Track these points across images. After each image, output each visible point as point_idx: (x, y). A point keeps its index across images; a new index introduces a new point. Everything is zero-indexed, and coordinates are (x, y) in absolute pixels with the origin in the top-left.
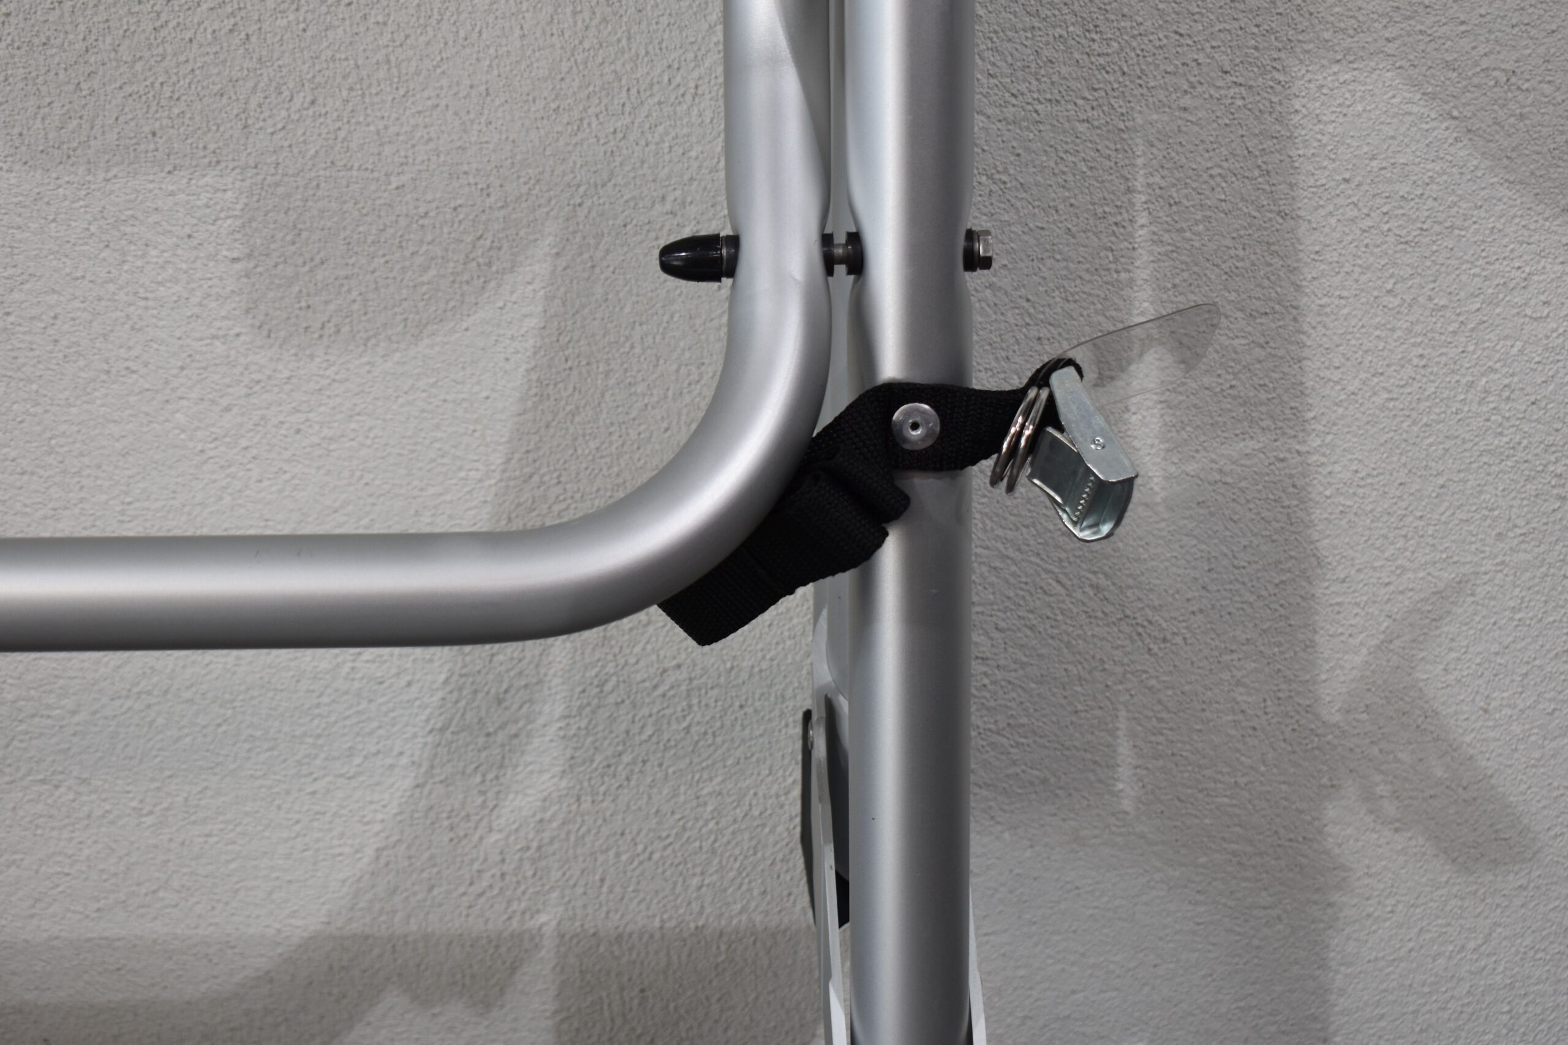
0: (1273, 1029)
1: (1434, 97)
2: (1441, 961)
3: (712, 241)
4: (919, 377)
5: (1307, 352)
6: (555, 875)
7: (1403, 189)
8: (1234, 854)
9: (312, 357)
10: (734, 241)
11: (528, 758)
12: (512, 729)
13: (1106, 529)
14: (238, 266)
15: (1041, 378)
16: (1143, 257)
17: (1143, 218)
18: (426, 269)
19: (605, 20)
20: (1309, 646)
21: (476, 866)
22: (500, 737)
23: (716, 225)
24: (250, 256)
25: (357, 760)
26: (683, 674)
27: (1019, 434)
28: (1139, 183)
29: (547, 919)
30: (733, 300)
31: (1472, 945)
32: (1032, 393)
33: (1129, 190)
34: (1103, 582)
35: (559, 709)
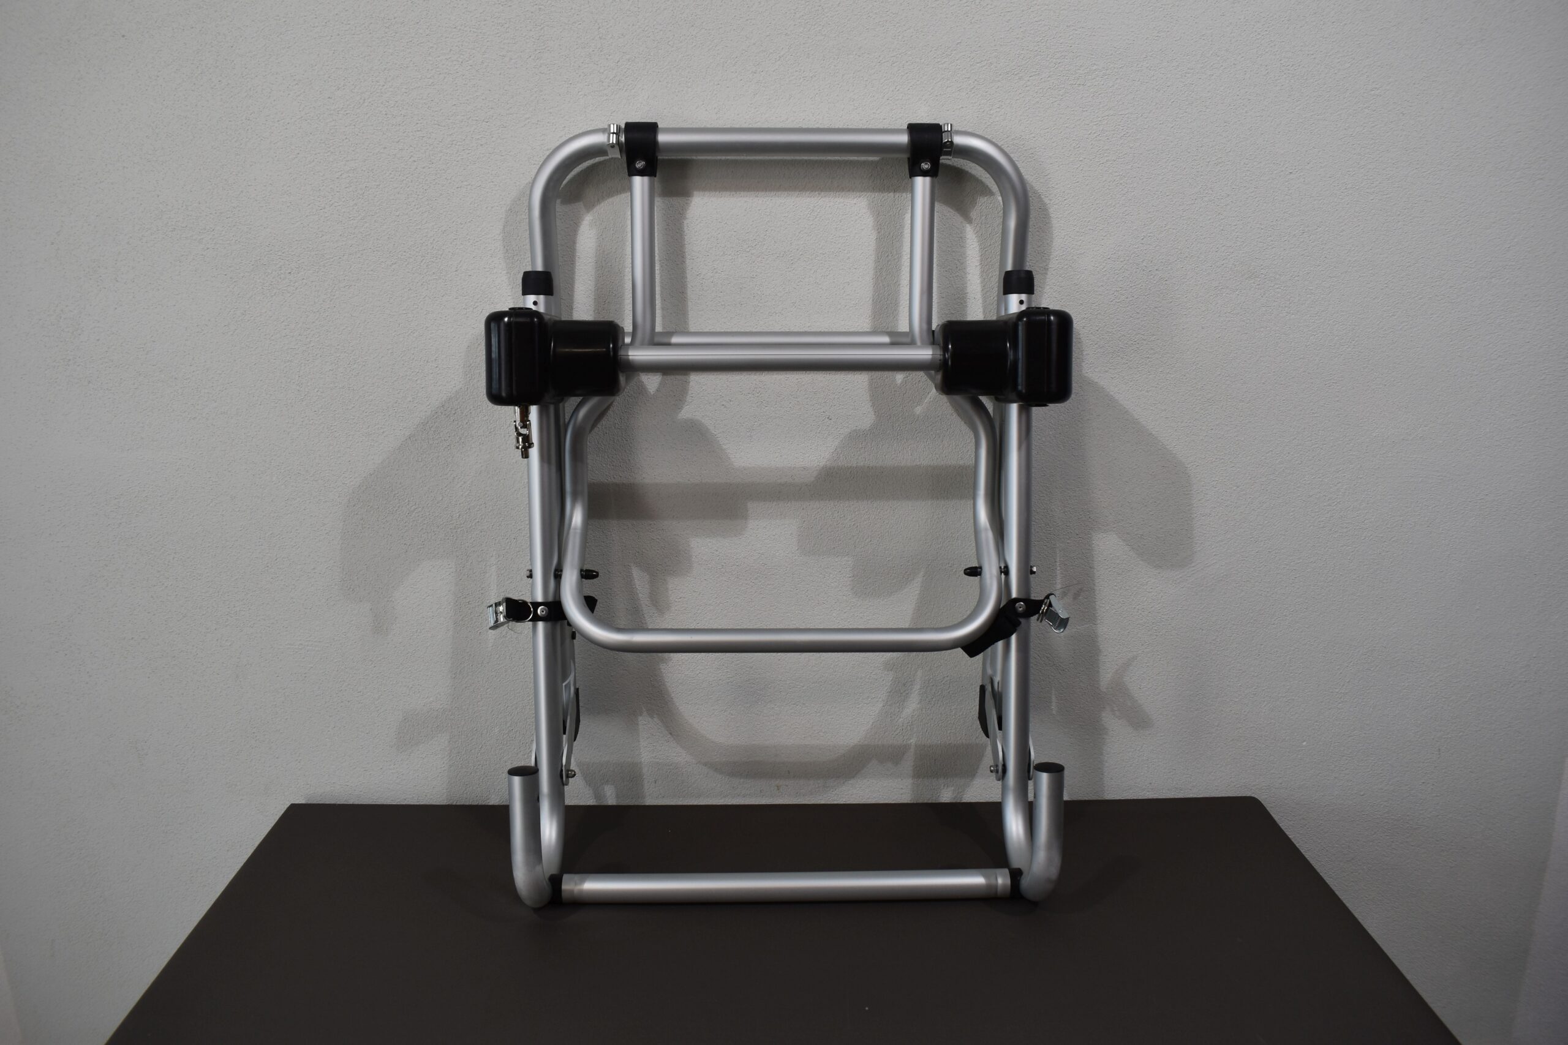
0: (1090, 771)
1: (1124, 540)
2: (1130, 753)
3: (976, 568)
4: (1020, 597)
5: (1096, 600)
6: (915, 729)
7: (1118, 562)
8: (1080, 725)
9: (866, 600)
10: (981, 568)
11: (911, 699)
12: (907, 692)
13: (1062, 630)
14: (850, 579)
15: (1047, 597)
16: (1059, 577)
17: (1059, 568)
18: (893, 579)
19: (937, 522)
20: (1098, 672)
21: (896, 727)
22: (904, 694)
23: (975, 564)
24: (853, 576)
25: (869, 699)
26: (949, 678)
27: (1044, 609)
28: (1058, 560)
29: (913, 741)
30: (981, 581)
31: (1138, 749)
32: (1045, 601)
33: (1056, 562)
34: (1049, 655)
35: (919, 687)
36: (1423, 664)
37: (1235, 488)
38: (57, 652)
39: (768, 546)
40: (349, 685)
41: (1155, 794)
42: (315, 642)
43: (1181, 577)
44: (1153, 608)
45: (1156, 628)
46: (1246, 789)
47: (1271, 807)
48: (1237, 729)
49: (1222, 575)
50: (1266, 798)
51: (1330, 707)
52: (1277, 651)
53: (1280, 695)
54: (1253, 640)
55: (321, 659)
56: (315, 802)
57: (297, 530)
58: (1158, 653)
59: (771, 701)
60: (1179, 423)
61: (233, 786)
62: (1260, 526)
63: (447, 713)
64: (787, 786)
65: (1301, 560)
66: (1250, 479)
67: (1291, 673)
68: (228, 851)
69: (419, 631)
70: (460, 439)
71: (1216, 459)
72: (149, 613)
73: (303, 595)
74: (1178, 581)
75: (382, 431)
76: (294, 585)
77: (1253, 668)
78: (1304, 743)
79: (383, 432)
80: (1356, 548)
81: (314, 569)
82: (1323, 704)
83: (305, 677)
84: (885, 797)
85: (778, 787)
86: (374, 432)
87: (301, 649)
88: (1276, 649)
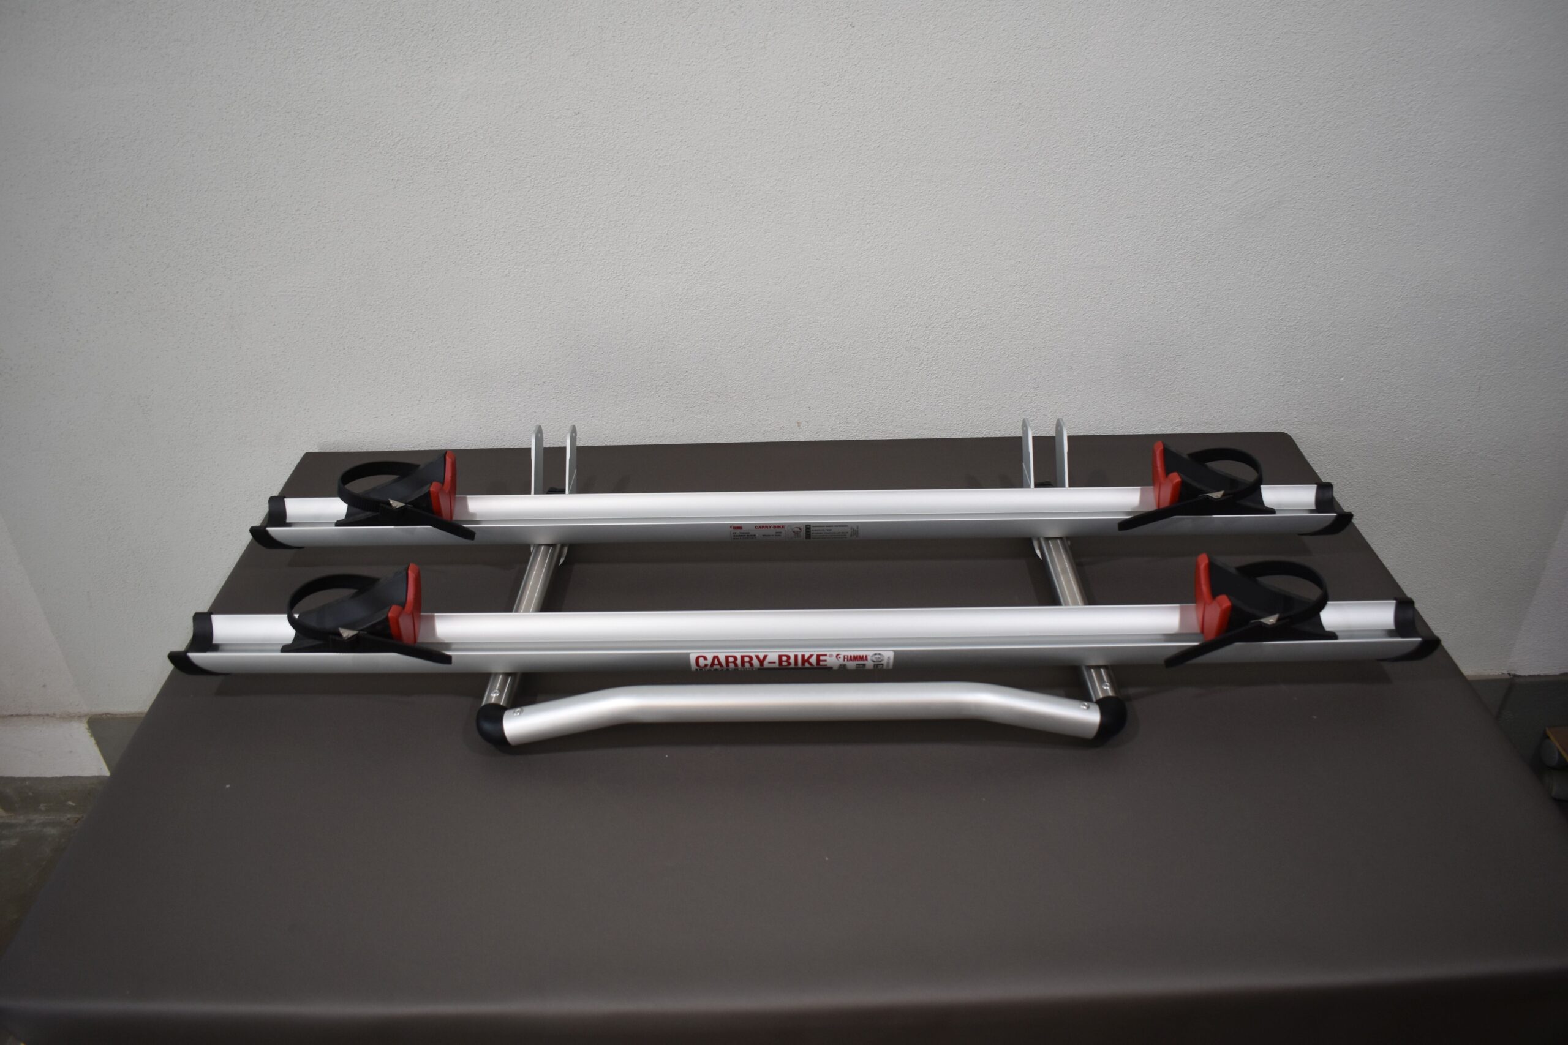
36: (1476, 299)
37: (1297, 105)
38: (41, 311)
39: (786, 171)
40: (349, 331)
41: (1184, 428)
42: (309, 288)
43: (1230, 204)
44: (1197, 237)
45: (1198, 258)
46: (1277, 425)
47: (1301, 443)
48: (1274, 363)
49: (1274, 201)
50: (1297, 434)
51: (1373, 342)
52: (1324, 284)
53: (1322, 329)
54: (1300, 271)
55: (317, 305)
56: (328, 451)
57: (275, 168)
58: (1199, 285)
59: (790, 336)
60: (1243, 31)
61: (244, 438)
62: (1321, 149)
63: (453, 356)
64: (808, 423)
65: (1360, 187)
66: (1316, 95)
67: (1337, 306)
68: (247, 501)
69: (417, 272)
70: (442, 59)
71: (1281, 72)
72: (130, 265)
73: (289, 239)
74: (1226, 208)
75: (354, 53)
76: (279, 228)
77: (1297, 301)
78: (1342, 379)
79: (356, 55)
80: (1422, 173)
81: (298, 210)
82: (1366, 339)
83: (303, 325)
84: (908, 432)
85: (798, 423)
86: (345, 54)
87: (295, 296)
88: (1323, 282)
